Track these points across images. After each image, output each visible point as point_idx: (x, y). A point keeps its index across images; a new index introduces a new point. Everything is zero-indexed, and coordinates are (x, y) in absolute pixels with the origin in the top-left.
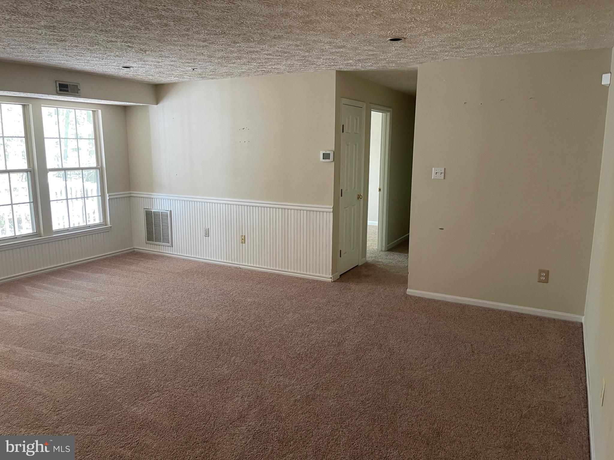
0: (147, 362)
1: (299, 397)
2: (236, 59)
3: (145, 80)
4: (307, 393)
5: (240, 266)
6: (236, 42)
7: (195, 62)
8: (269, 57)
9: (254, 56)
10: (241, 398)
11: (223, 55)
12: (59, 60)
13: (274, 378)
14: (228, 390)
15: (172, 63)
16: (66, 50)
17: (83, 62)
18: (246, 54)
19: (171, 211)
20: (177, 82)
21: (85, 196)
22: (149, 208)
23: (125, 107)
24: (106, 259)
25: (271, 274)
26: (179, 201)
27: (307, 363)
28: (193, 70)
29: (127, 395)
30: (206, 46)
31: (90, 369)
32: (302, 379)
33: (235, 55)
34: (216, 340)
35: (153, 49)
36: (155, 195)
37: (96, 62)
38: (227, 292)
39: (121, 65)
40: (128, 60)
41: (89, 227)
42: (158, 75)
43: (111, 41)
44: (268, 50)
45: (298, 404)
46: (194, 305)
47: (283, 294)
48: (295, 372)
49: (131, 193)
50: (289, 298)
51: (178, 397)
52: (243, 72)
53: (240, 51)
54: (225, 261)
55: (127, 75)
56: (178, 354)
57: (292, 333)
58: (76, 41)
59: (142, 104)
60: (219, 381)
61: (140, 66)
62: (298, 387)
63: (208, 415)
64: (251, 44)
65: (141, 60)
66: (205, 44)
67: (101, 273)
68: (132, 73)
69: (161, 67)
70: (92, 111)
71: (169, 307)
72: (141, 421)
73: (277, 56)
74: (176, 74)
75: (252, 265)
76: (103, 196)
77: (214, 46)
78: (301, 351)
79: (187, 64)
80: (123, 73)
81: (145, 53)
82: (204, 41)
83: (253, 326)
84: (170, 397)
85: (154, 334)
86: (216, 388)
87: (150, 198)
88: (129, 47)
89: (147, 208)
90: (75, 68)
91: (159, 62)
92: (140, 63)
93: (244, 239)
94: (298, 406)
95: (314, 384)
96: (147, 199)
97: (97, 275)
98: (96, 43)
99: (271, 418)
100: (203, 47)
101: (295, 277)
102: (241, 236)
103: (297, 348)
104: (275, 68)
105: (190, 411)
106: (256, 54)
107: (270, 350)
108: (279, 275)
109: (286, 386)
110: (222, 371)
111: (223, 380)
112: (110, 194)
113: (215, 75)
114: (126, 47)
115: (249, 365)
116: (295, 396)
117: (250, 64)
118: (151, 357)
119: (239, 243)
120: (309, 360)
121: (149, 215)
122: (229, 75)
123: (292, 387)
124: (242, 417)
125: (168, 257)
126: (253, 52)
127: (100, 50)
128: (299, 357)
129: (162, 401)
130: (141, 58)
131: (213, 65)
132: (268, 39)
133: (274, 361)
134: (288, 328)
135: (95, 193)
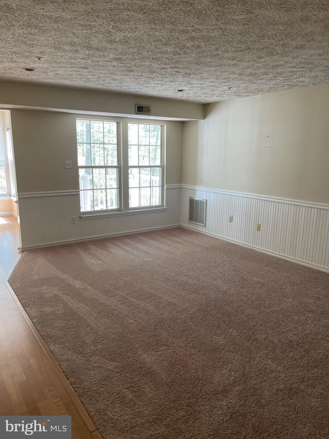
0: (165, 317)
1: (283, 386)
2: (263, 75)
3: (196, 101)
4: (290, 385)
5: (255, 249)
6: (261, 57)
7: (229, 81)
8: (293, 70)
9: (279, 71)
10: (229, 371)
11: (251, 72)
12: (135, 88)
13: (263, 359)
14: (220, 360)
15: (212, 84)
16: (136, 79)
17: (151, 89)
18: (272, 68)
19: (207, 200)
20: (219, 101)
21: (152, 186)
22: (193, 197)
23: (183, 123)
24: (160, 230)
25: (280, 260)
26: (213, 193)
27: (296, 352)
28: (229, 89)
29: (143, 342)
30: (236, 64)
31: (126, 313)
32: (289, 368)
33: (262, 70)
34: (221, 310)
35: (194, 72)
36: (197, 188)
37: (159, 88)
38: (239, 270)
39: (176, 89)
40: (180, 84)
41: (152, 207)
42: (204, 96)
43: (163, 68)
44: (291, 63)
45: (280, 393)
46: (211, 275)
47: (286, 279)
48: (283, 359)
49: (181, 185)
50: (291, 284)
51: (179, 355)
52: (271, 88)
53: (266, 66)
54: (243, 243)
55: (183, 98)
56: (188, 316)
57: (287, 319)
58: (140, 70)
59: (193, 120)
60: (214, 349)
61: (189, 88)
62: (284, 375)
63: (198, 380)
64: (275, 58)
65: (188, 83)
66: (234, 62)
67: (155, 241)
68: (185, 95)
69: (204, 88)
70: (161, 126)
71: (193, 274)
72: (147, 369)
73: (301, 68)
74: (217, 93)
75: (264, 249)
76: (163, 186)
77: (242, 64)
78: (293, 338)
79: (223, 84)
80: (179, 96)
81: (190, 77)
82: (233, 60)
83: (254, 304)
84: (173, 353)
85: (176, 295)
86: (210, 355)
87: (194, 190)
88: (177, 72)
89: (191, 197)
90: (147, 94)
91: (202, 84)
92: (189, 86)
93: (259, 227)
94: (280, 396)
95: (300, 377)
96: (191, 190)
97: (152, 242)
98: (154, 71)
99: (251, 401)
100: (233, 65)
101: (300, 265)
102: (257, 224)
103: (290, 334)
104: (300, 81)
105: (185, 371)
106: (281, 67)
107: (265, 330)
108: (286, 261)
109: (272, 372)
110: (219, 340)
111: (217, 349)
112: (167, 185)
113: (248, 93)
114: (175, 73)
115: (243, 340)
116: (279, 385)
117: (276, 79)
118: (169, 314)
119: (256, 230)
120: (299, 349)
121: (192, 202)
122: (259, 91)
123: (277, 374)
124: (225, 391)
125: (202, 234)
126: (277, 66)
127: (158, 77)
128: (290, 344)
129: (166, 356)
130: (188, 81)
131: (245, 83)
132: (290, 50)
133: (266, 342)
134: (285, 313)
135: (157, 184)
